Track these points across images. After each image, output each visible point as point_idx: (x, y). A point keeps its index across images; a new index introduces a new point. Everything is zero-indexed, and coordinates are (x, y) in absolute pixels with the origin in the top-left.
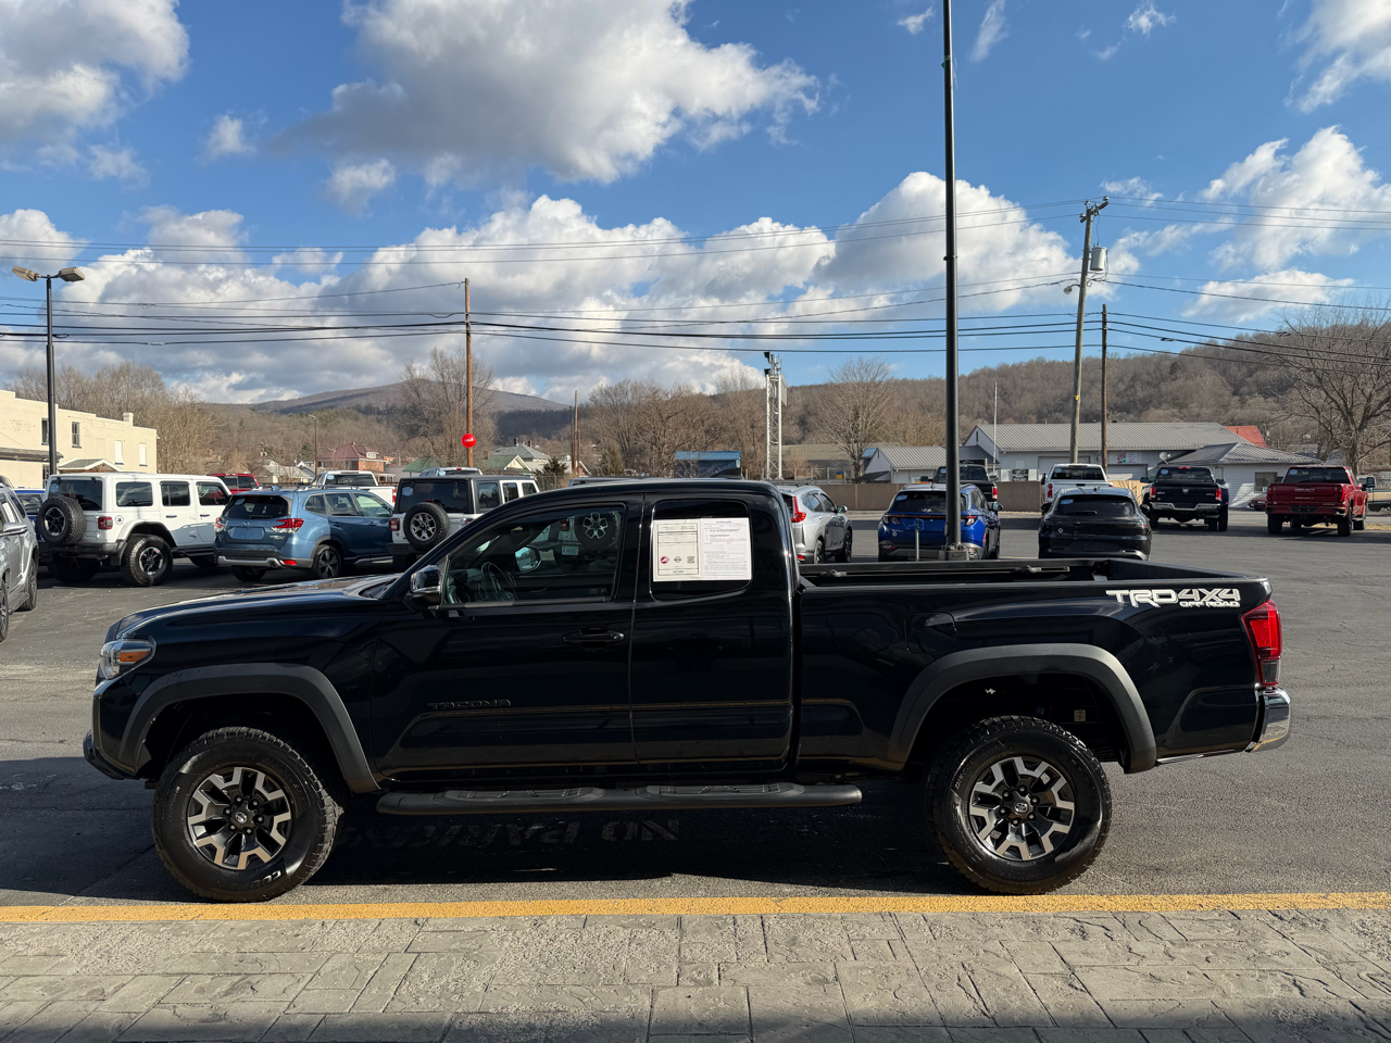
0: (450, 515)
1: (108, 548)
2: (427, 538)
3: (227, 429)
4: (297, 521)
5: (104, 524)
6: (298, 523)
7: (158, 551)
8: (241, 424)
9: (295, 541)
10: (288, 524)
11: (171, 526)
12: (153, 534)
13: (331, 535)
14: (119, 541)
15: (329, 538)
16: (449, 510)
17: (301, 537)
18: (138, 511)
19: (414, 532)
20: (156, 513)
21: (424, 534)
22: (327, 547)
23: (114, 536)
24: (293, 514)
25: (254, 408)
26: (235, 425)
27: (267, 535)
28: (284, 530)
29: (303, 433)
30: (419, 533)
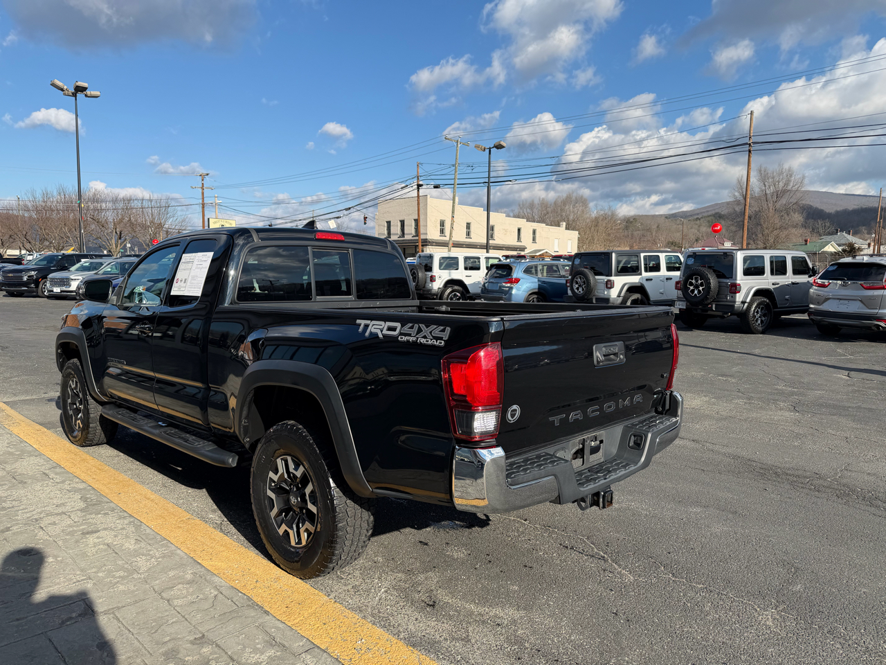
0: (597, 277)
1: (433, 292)
2: (582, 292)
3: (649, 230)
4: (516, 279)
5: (432, 279)
6: (517, 281)
7: (459, 295)
8: (658, 227)
9: (514, 292)
10: (511, 281)
11: (467, 282)
12: (457, 285)
13: (539, 288)
14: (439, 288)
15: (537, 290)
16: (597, 274)
17: (519, 289)
18: (450, 273)
19: (575, 288)
20: (460, 274)
21: (580, 289)
22: (536, 296)
23: (437, 285)
24: (515, 275)
25: (667, 217)
26: (654, 227)
27: (500, 287)
28: (509, 285)
29: (696, 231)
30: (578, 289)
